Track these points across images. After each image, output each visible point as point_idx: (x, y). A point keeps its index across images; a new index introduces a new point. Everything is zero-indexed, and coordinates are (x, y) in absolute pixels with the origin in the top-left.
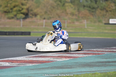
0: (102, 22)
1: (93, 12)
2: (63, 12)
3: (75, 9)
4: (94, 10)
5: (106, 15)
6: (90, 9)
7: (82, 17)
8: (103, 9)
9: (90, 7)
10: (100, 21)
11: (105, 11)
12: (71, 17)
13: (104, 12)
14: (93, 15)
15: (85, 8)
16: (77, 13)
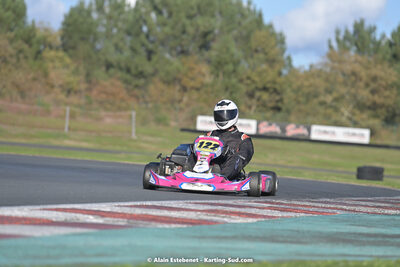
0: (167, 125)
1: (137, 86)
2: (35, 79)
3: (76, 72)
4: (142, 81)
5: (180, 101)
6: (128, 77)
7: (101, 103)
8: (171, 80)
9: (128, 71)
10: (160, 121)
11: (178, 87)
12: (62, 96)
13: (174, 92)
14: (137, 98)
15: (112, 71)
16: (83, 86)
